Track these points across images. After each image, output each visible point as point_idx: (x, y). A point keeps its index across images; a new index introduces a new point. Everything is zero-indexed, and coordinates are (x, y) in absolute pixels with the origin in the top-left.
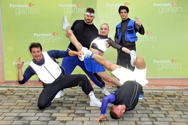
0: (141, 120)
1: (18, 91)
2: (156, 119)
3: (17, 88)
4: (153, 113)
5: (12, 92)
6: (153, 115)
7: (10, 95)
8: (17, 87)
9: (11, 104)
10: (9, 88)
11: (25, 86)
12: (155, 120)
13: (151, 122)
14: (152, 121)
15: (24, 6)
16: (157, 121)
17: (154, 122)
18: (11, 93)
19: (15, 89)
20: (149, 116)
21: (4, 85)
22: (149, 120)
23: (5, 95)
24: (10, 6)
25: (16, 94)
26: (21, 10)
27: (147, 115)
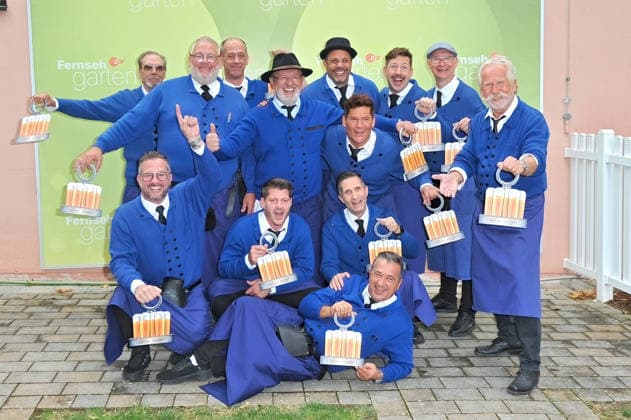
0: (431, 364)
1: (86, 296)
2: (469, 361)
3: (81, 288)
4: (457, 347)
5: (70, 298)
6: (458, 351)
7: (69, 305)
8: (79, 285)
9: (80, 330)
10: (58, 288)
11: (100, 283)
12: (466, 364)
13: (458, 369)
14: (459, 367)
15: (95, 65)
16: (472, 365)
17: (465, 369)
18: (69, 302)
19: (76, 289)
20: (450, 355)
21: (43, 279)
22: (451, 363)
23: (56, 306)
24: (59, 66)
25: (82, 302)
26: (87, 78)
27: (443, 353)
